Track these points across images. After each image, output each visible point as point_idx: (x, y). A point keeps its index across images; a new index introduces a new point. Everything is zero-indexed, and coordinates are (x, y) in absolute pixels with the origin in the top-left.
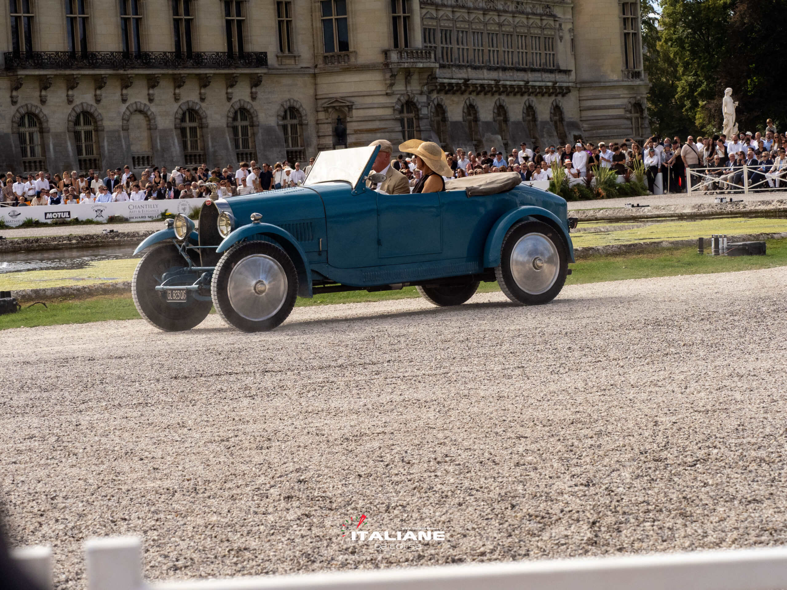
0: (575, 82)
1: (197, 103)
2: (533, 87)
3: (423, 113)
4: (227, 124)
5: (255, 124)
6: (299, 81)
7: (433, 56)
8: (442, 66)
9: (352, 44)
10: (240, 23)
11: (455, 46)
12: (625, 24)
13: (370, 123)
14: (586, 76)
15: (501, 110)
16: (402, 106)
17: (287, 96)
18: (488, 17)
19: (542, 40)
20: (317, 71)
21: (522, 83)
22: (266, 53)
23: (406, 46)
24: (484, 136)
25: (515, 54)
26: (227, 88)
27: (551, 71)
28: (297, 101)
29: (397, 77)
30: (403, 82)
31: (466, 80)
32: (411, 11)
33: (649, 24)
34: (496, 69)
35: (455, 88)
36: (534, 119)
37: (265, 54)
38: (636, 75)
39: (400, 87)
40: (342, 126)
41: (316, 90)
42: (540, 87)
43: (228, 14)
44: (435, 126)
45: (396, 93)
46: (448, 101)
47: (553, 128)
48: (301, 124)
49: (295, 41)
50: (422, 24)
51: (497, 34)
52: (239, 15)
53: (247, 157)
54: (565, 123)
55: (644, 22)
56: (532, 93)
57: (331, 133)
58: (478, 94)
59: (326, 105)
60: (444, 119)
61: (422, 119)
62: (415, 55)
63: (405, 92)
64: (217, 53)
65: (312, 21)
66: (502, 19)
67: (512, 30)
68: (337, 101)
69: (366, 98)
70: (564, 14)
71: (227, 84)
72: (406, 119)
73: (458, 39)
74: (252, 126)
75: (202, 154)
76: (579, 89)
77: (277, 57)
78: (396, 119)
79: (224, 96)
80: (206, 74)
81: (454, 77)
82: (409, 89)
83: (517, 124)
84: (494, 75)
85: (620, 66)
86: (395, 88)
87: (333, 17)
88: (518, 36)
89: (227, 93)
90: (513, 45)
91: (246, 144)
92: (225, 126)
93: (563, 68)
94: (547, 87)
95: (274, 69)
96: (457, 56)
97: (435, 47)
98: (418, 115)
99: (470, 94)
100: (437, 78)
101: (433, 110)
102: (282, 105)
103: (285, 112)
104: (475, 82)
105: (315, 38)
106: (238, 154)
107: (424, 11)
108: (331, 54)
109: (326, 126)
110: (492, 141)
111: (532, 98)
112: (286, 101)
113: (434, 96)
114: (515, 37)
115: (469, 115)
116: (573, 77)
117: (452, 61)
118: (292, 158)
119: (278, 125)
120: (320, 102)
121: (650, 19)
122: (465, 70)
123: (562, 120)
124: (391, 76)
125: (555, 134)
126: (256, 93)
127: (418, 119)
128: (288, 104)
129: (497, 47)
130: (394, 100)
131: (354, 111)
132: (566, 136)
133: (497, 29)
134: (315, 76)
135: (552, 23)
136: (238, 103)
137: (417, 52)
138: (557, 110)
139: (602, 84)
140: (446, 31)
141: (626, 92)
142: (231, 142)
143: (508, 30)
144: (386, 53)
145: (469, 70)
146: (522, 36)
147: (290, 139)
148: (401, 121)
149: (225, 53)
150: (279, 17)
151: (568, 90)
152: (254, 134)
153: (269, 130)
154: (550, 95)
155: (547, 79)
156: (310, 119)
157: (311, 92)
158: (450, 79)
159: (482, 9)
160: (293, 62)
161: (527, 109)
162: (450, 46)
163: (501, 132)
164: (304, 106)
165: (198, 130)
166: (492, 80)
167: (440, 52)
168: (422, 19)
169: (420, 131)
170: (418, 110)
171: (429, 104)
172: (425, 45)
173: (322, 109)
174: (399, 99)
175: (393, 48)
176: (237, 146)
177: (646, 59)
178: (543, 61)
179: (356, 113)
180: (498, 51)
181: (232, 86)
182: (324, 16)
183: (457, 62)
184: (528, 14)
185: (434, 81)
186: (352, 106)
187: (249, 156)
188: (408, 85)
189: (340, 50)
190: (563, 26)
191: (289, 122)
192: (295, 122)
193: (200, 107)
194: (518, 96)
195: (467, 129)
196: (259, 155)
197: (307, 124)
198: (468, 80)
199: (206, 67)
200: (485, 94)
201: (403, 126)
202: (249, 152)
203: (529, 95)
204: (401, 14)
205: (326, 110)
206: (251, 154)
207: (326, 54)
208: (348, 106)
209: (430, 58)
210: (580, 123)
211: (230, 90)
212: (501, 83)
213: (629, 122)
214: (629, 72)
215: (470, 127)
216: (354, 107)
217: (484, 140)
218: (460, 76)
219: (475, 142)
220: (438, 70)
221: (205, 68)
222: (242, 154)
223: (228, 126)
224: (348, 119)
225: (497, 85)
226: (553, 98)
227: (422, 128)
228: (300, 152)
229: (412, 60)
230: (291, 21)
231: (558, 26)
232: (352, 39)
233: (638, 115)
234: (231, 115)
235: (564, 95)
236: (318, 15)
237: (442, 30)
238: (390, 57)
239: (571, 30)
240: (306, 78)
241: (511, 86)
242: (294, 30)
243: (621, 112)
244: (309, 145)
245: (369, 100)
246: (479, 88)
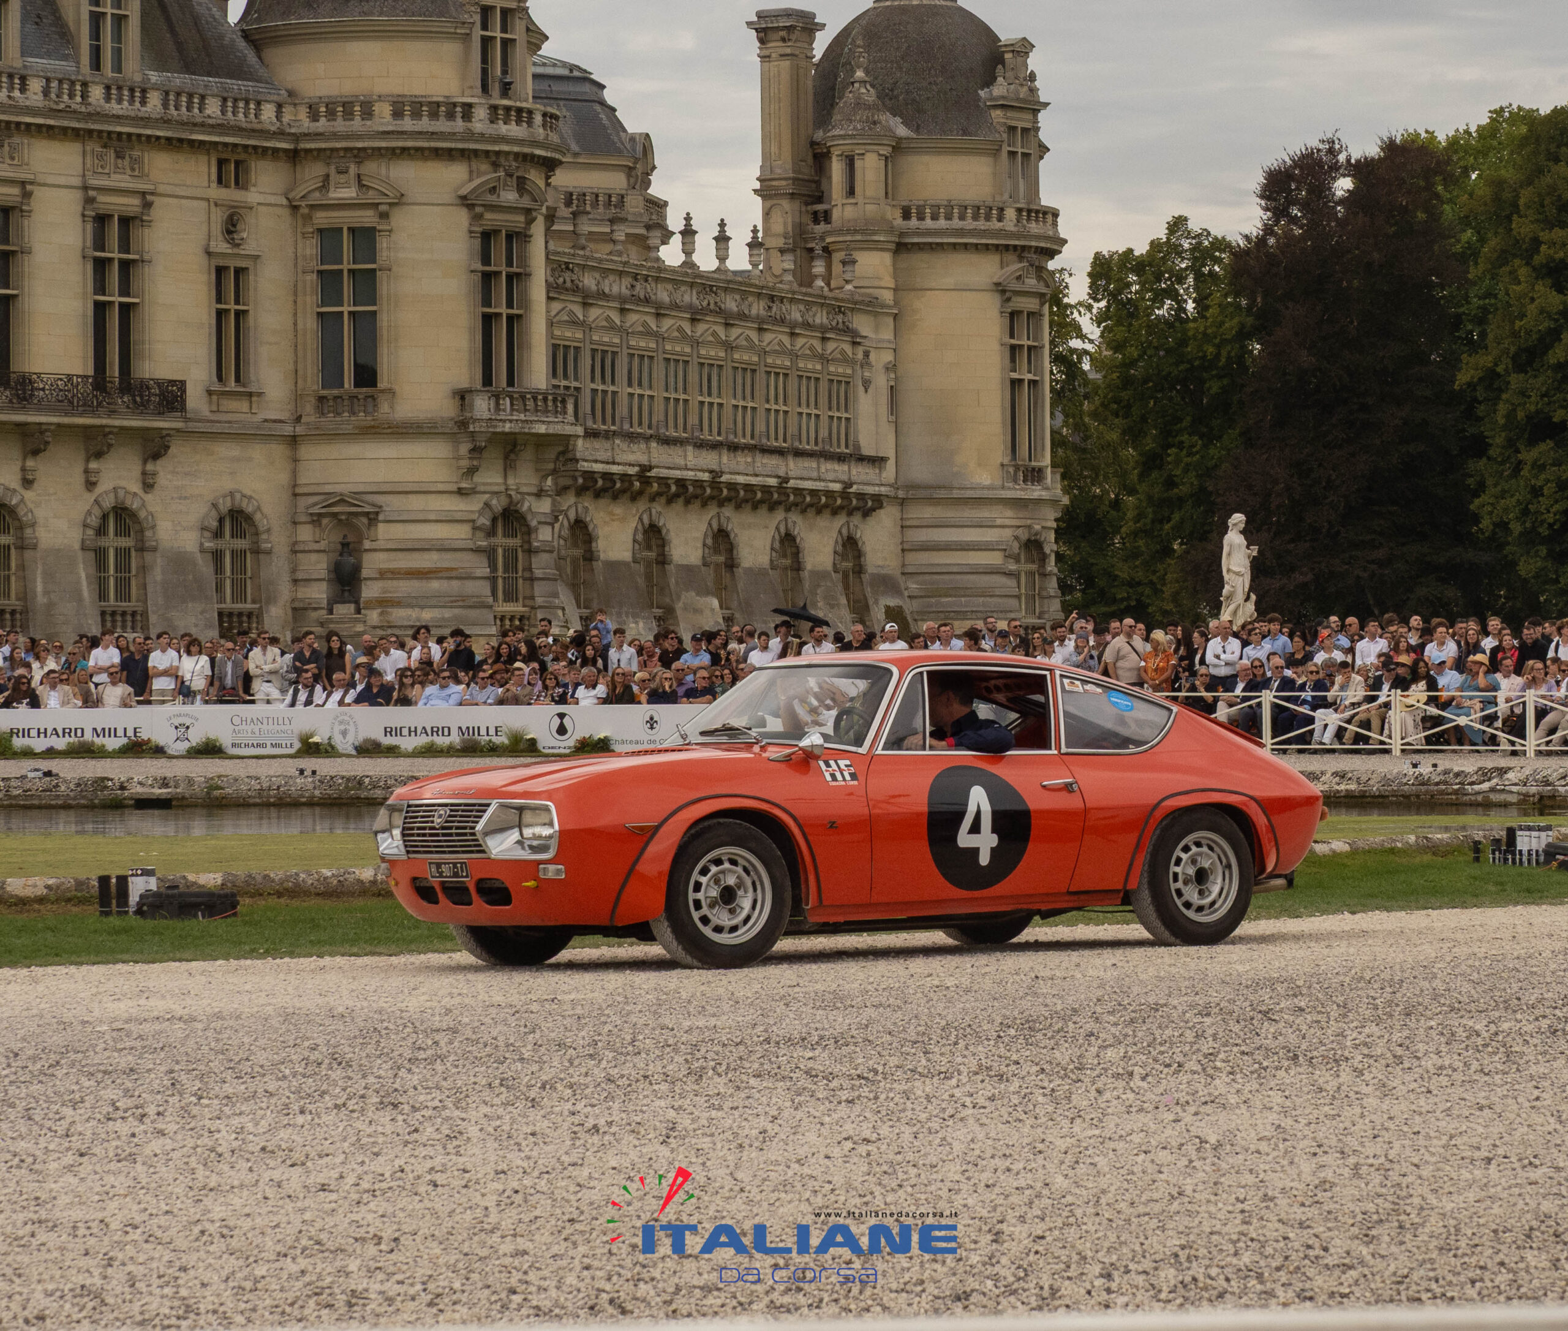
0: (894, 486)
1: (14, 491)
2: (798, 491)
3: (541, 537)
4: (83, 541)
5: (147, 544)
6: (258, 452)
7: (570, 408)
8: (591, 434)
9: (385, 371)
10: (126, 310)
11: (624, 390)
12: (1013, 360)
13: (416, 555)
14: (920, 472)
15: (722, 540)
16: (494, 520)
17: (228, 485)
18: (701, 327)
19: (823, 386)
20: (300, 430)
21: (773, 482)
22: (183, 383)
23: (511, 382)
24: (679, 598)
25: (761, 414)
26: (88, 461)
27: (841, 458)
28: (250, 498)
29: (485, 454)
30: (499, 464)
31: (645, 468)
32: (525, 303)
33: (1066, 362)
34: (715, 446)
35: (618, 485)
36: (797, 566)
37: (182, 385)
38: (1034, 475)
39: (491, 478)
40: (352, 560)
41: (294, 473)
42: (813, 493)
43: (100, 286)
44: (569, 570)
45: (482, 488)
46: (602, 514)
47: (840, 587)
48: (257, 551)
49: (252, 357)
50: (550, 335)
51: (720, 367)
52: (125, 291)
53: (124, 621)
54: (866, 578)
55: (1058, 359)
56: (796, 505)
57: (324, 574)
58: (670, 501)
59: (316, 510)
60: (590, 556)
61: (537, 551)
62: (530, 404)
63: (502, 488)
64: (70, 377)
65: (295, 314)
66: (735, 332)
67: (755, 359)
68: (342, 501)
69: (412, 498)
70: (877, 329)
71: (87, 450)
72: (500, 551)
73: (630, 372)
74: (141, 549)
75: (19, 608)
76: (902, 503)
77: (210, 393)
78: (477, 550)
79: (78, 478)
80: (40, 424)
81: (618, 460)
82: (511, 481)
83: (756, 574)
84: (709, 459)
85: (999, 454)
86: (478, 478)
87: (346, 309)
88: (768, 373)
89: (86, 471)
90: (757, 394)
91: (123, 592)
92: (77, 546)
93: (867, 451)
94: (829, 494)
95: (199, 421)
96: (625, 412)
97: (577, 389)
98: (529, 542)
99: (652, 499)
100: (577, 461)
101: (566, 532)
102: (214, 506)
103: (221, 521)
104: (664, 473)
105: (300, 354)
106: (103, 614)
107: (556, 306)
108: (335, 392)
109: (314, 557)
110: (697, 611)
111: (794, 517)
112: (225, 496)
113: (570, 499)
114: (760, 376)
115: (649, 548)
116: (889, 472)
117: (614, 423)
118: (230, 629)
119: (202, 551)
120: (303, 502)
121: (1073, 351)
122: (643, 446)
123: (859, 570)
124: (473, 450)
125: (843, 601)
126: (154, 474)
127: (530, 551)
128: (229, 504)
129: (719, 396)
130: (473, 505)
131: (381, 527)
132: (867, 607)
133: (722, 354)
134: (293, 441)
135: (848, 348)
136: (112, 496)
137: (535, 399)
138: (850, 546)
139: (956, 494)
140: (604, 352)
141: (1009, 513)
142: (89, 584)
143: (746, 358)
144: (462, 396)
145: (654, 444)
146: (777, 374)
147: (228, 582)
148: (490, 554)
149: (87, 377)
150: (219, 300)
151: (878, 502)
152: (144, 569)
153: (179, 561)
154: (835, 512)
155: (831, 476)
156: (277, 540)
157: (284, 478)
158: (608, 463)
159: (690, 308)
160: (244, 405)
161: (782, 541)
162: (612, 388)
163: (720, 590)
164: (265, 510)
165: (13, 551)
166: (703, 471)
167: (588, 400)
168: (551, 324)
169: (532, 579)
170: (529, 531)
171: (556, 518)
172: (555, 382)
173: (309, 519)
174: (487, 505)
175: (479, 387)
176: (103, 595)
177: (1057, 442)
178: (823, 433)
179: (385, 532)
180: (720, 405)
181: (99, 455)
182: (324, 304)
183: (626, 426)
184: (793, 325)
185: (570, 466)
186: (377, 513)
187: (129, 618)
188: (509, 473)
189: (356, 385)
190: (873, 356)
191: (229, 543)
192: (241, 544)
193: (22, 500)
194: (763, 511)
195: (641, 581)
196: (153, 618)
197: (269, 552)
198: (650, 468)
199: (40, 408)
200: (687, 502)
201: (493, 566)
202: (129, 610)
203: (788, 510)
204: (503, 310)
205: (316, 520)
206: (134, 614)
207: (325, 392)
208: (367, 514)
209: (565, 413)
210: (901, 580)
211: (93, 465)
212: (724, 478)
213: (1011, 583)
214: (1017, 468)
215: (649, 577)
216: (381, 517)
217: (679, 606)
218: (631, 458)
219: (658, 612)
220: (580, 442)
221: (39, 410)
222: (113, 614)
223: (84, 548)
224: (367, 544)
225: (715, 484)
226: (841, 520)
227: (538, 573)
228: (250, 615)
229: (522, 417)
230: (245, 312)
231: (860, 356)
232: (385, 360)
233: (1033, 567)
234: (94, 521)
235: (867, 513)
236: (311, 302)
237: (594, 351)
238: (472, 406)
239: (891, 368)
240: (274, 446)
241: (748, 487)
242: (251, 334)
243: (994, 559)
244: (271, 600)
245: (416, 503)
246: (673, 488)
